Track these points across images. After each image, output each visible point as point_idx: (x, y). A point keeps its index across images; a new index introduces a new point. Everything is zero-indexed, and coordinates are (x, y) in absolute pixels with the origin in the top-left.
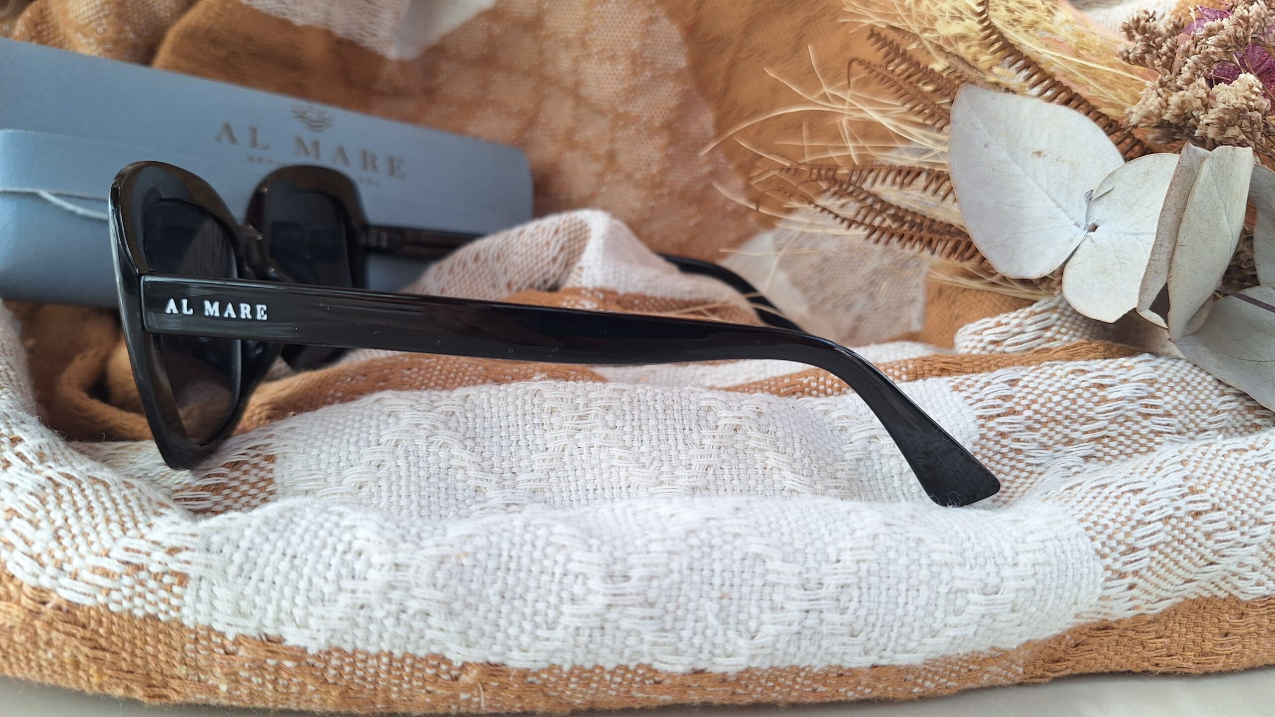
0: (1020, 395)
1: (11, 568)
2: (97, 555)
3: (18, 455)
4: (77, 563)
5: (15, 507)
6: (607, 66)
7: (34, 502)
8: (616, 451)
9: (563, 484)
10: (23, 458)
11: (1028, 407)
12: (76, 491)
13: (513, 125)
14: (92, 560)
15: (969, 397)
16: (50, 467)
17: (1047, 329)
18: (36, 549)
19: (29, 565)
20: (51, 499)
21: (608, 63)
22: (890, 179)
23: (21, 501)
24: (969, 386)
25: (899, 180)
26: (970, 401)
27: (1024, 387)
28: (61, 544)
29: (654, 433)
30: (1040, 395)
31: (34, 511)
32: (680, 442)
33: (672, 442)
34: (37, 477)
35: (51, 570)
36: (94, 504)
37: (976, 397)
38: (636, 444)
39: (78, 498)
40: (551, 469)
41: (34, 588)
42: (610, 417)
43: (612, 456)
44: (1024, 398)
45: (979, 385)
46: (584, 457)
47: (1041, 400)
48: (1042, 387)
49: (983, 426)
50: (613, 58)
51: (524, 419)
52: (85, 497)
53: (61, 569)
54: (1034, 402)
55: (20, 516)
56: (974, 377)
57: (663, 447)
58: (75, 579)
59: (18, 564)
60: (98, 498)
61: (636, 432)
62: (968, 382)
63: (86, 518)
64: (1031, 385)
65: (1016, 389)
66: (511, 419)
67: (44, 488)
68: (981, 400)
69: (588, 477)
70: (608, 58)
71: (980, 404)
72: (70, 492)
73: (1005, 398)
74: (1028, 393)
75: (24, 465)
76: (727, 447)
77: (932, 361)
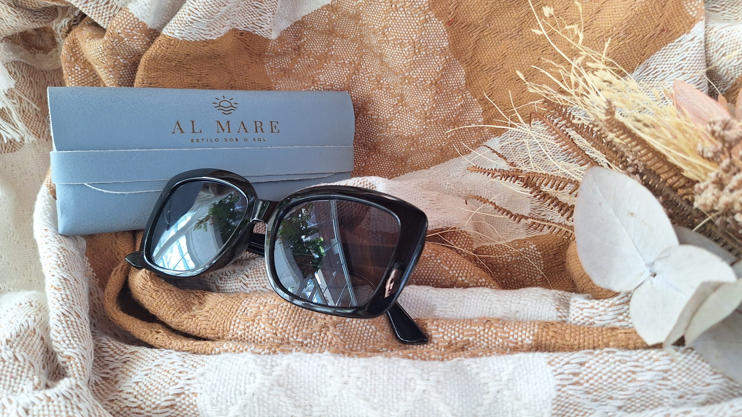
0: (584, 373)
8: (361, 401)
15: (555, 370)
24: (558, 364)
26: (555, 373)
27: (589, 367)
30: (596, 375)
32: (395, 397)
33: (390, 397)
37: (559, 371)
42: (359, 384)
45: (564, 362)
46: (346, 401)
47: (596, 378)
48: (598, 369)
49: (559, 390)
54: (591, 378)
56: (562, 356)
57: (385, 400)
62: (557, 360)
64: (593, 367)
68: (561, 374)
73: (575, 374)
74: (590, 372)
76: (419, 400)
77: (548, 328)
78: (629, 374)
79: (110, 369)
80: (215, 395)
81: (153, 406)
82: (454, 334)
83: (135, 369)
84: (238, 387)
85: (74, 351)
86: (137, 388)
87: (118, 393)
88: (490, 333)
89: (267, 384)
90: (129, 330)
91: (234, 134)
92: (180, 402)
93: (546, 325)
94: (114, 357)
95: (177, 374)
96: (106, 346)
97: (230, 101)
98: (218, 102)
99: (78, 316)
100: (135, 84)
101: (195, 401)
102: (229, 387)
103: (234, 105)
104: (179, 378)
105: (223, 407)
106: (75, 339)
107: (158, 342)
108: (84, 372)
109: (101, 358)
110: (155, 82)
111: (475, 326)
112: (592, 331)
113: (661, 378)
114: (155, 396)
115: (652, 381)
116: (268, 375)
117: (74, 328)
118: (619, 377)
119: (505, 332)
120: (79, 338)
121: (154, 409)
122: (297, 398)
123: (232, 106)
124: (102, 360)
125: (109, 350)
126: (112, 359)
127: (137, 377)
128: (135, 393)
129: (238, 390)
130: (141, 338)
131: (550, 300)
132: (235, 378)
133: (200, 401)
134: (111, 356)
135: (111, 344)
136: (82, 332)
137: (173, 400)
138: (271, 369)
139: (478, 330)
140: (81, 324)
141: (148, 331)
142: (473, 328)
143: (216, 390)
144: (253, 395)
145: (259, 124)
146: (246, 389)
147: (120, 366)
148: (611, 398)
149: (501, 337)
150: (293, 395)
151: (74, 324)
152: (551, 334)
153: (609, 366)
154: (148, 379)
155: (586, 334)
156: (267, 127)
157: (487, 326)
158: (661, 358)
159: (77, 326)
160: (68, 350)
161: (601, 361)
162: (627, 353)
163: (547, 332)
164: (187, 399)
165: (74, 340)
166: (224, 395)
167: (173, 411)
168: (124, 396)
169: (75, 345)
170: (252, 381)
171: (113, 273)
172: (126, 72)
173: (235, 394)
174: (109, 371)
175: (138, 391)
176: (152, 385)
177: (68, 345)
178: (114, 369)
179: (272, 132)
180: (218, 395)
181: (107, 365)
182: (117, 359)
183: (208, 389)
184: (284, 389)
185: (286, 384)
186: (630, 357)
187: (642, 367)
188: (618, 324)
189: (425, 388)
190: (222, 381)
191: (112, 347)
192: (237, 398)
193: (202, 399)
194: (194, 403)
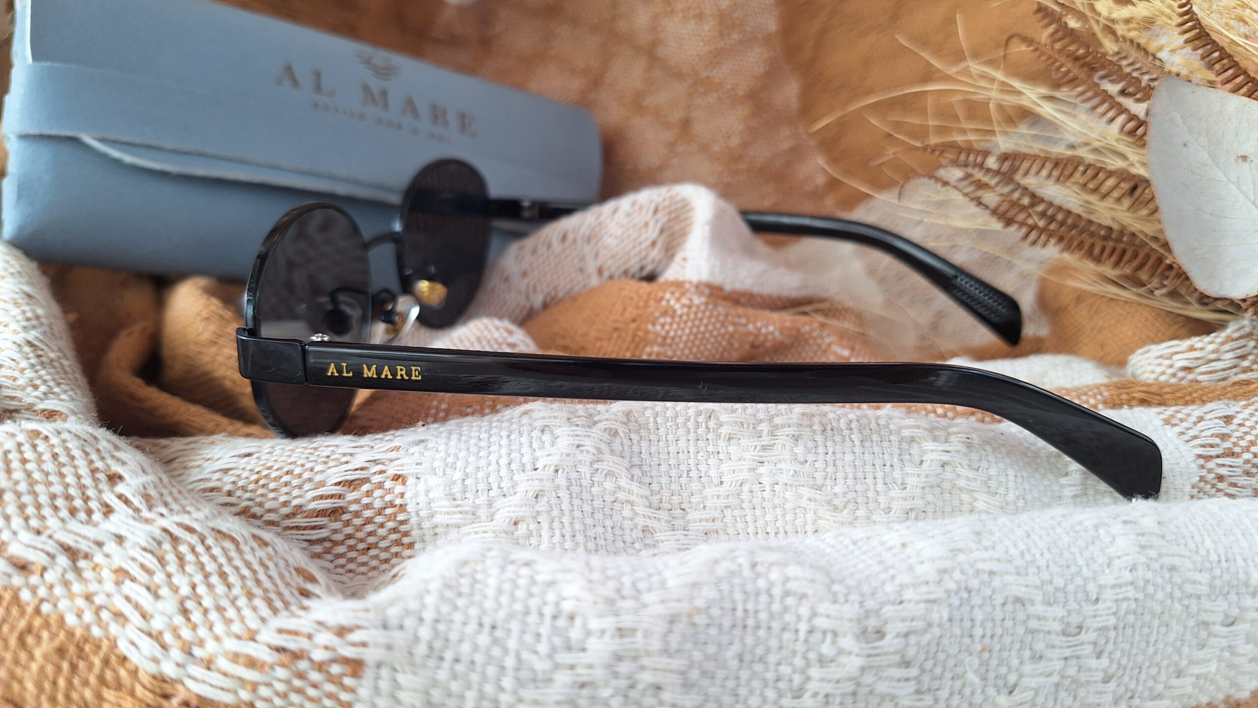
0: (1237, 434)
1: (123, 647)
2: (238, 637)
3: (120, 497)
4: (211, 646)
5: (125, 566)
6: (692, 25)
7: (150, 561)
8: (806, 492)
9: (740, 525)
10: (127, 502)
11: (1247, 449)
12: (200, 549)
13: (576, 85)
14: (231, 645)
15: (1183, 433)
16: (162, 515)
17: (1243, 357)
18: (157, 624)
19: (147, 645)
20: (171, 557)
21: (693, 22)
22: (1044, 173)
23: (134, 559)
24: (1182, 420)
25: (1055, 173)
26: (1186, 438)
27: (1241, 425)
28: (188, 620)
29: (850, 470)
31: (150, 572)
32: (880, 481)
33: (870, 480)
34: (149, 528)
35: (176, 654)
36: (227, 569)
37: (1192, 433)
38: (828, 482)
39: (205, 559)
40: (726, 507)
41: (154, 677)
42: (799, 450)
43: (800, 497)
44: (1242, 438)
45: (1193, 419)
46: (766, 495)
49: (1202, 467)
50: (700, 17)
51: (696, 445)
52: (214, 558)
53: (190, 654)
54: (1253, 443)
55: (133, 580)
56: (1187, 410)
57: (859, 487)
58: (209, 669)
59: (133, 643)
60: (230, 560)
61: (830, 469)
62: (1180, 416)
63: (220, 589)
64: (1248, 423)
65: (1233, 427)
66: (682, 444)
67: (159, 543)
68: (1195, 437)
69: (768, 517)
70: (695, 16)
71: (1197, 442)
72: (193, 549)
73: (1224, 437)
74: (1246, 433)
75: (130, 511)
76: (932, 487)
77: (1126, 388)
80: (458, 475)
81: (285, 511)
84: (514, 456)
91: (394, 116)
92: (357, 501)
93: (1120, 384)
101: (402, 495)
102: (491, 459)
105: (482, 499)
121: (287, 516)
129: (517, 461)
132: (503, 442)
133: (416, 495)
137: (340, 496)
143: (459, 465)
144: (557, 470)
146: (535, 460)
150: (647, 480)
164: (378, 493)
166: (481, 475)
167: (337, 525)
170: (547, 444)
173: (510, 471)
180: (467, 476)
183: (436, 465)
184: (626, 463)
189: (946, 457)
190: (470, 450)
192: (516, 477)
193: (422, 487)
194: (398, 502)
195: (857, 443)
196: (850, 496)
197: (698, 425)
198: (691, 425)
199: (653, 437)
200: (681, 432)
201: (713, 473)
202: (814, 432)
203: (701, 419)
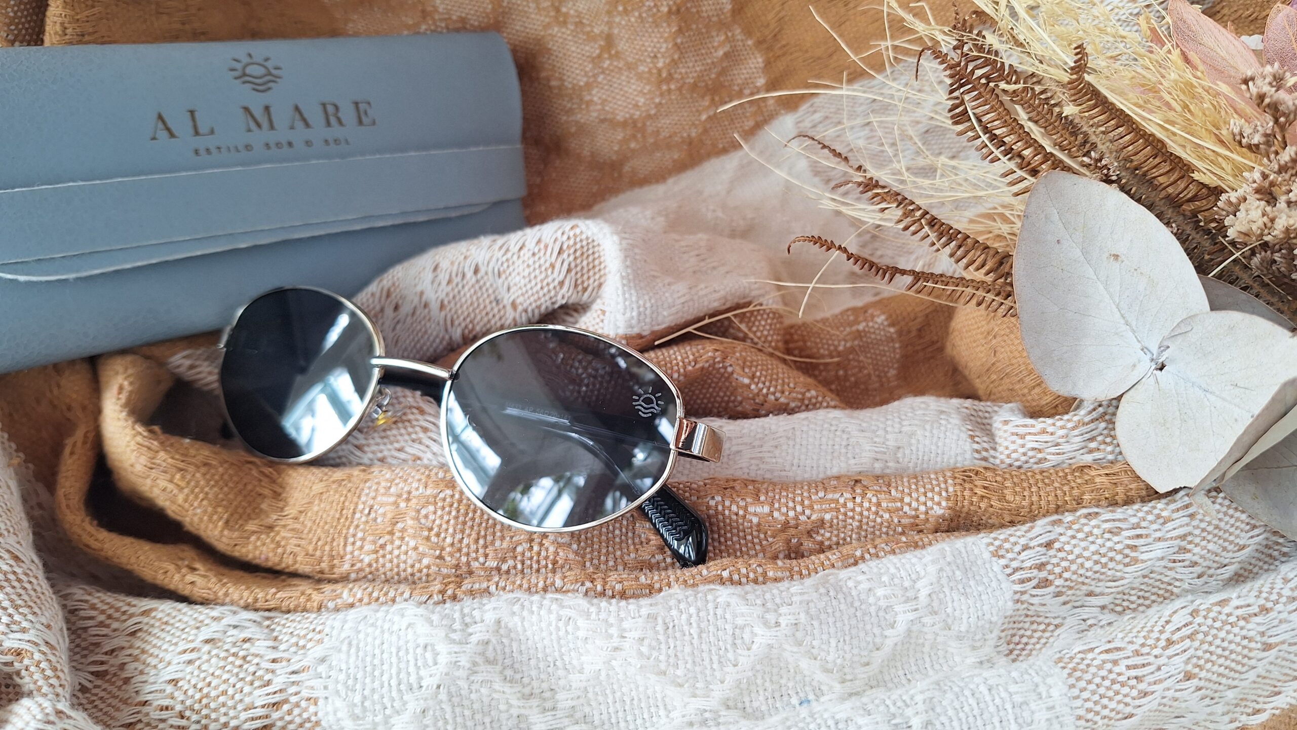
0: (1054, 561)
15: (1007, 566)
26: (1008, 571)
27: (1059, 550)
30: (1073, 562)
37: (1013, 565)
44: (1058, 565)
48: (1077, 551)
54: (1066, 569)
64: (1067, 548)
65: (1052, 553)
68: (1016, 570)
73: (1041, 566)
74: (1062, 559)
77: (971, 482)
78: (1127, 551)
79: (106, 653)
80: (357, 699)
82: (794, 509)
83: (160, 647)
84: (403, 675)
85: (26, 637)
86: (179, 695)
87: (138, 708)
88: (866, 505)
89: (464, 661)
90: (129, 567)
91: (282, 134)
92: (281, 719)
93: (967, 476)
94: (108, 626)
95: (266, 665)
96: (85, 606)
97: (266, 64)
98: (238, 66)
99: (16, 558)
100: (47, 39)
101: (316, 714)
102: (385, 678)
103: (274, 72)
104: (273, 672)
105: (379, 719)
106: (21, 610)
107: (199, 592)
108: (58, 677)
109: (79, 632)
110: (91, 30)
111: (834, 492)
112: (1048, 478)
113: (1176, 549)
114: (223, 710)
115: (1162, 558)
116: (460, 643)
117: (14, 587)
118: (1111, 559)
119: (894, 500)
120: (30, 607)
122: (526, 680)
123: (270, 74)
124: (84, 636)
125: (93, 613)
126: (105, 631)
127: (170, 669)
128: (179, 708)
129: (405, 681)
130: (158, 582)
131: (955, 420)
132: (394, 660)
133: (327, 714)
134: (101, 624)
135: (95, 601)
136: (32, 593)
137: (267, 716)
138: (463, 630)
139: (842, 500)
140: (26, 574)
141: (171, 567)
142: (830, 496)
143: (358, 687)
144: (439, 687)
145: (330, 109)
146: (420, 679)
147: (126, 644)
148: (1090, 594)
149: (889, 510)
150: (518, 676)
151: (12, 577)
152: (980, 492)
153: (1093, 543)
154: (196, 673)
155: (1040, 485)
156: (348, 114)
157: (858, 491)
158: (1175, 515)
159: (19, 580)
160: (12, 636)
161: (1080, 535)
162: (1119, 513)
163: (971, 490)
165: (20, 614)
166: (376, 697)
168: (155, 715)
169: (25, 624)
170: (430, 662)
171: (67, 451)
172: (22, 11)
173: (399, 691)
174: (105, 658)
175: (182, 702)
176: (209, 684)
177: (8, 625)
178: (113, 651)
179: (360, 122)
180: (365, 698)
181: (97, 645)
182: (115, 630)
183: (340, 687)
184: (498, 668)
185: (500, 658)
186: (1125, 520)
187: (1147, 536)
188: (1088, 459)
190: (369, 669)
191: (99, 605)
192: (405, 698)
193: (330, 708)
194: (313, 719)
195: (696, 636)
196: (690, 675)
197: (558, 629)
198: (552, 628)
199: (522, 637)
200: (544, 634)
201: (575, 662)
202: (657, 633)
203: (561, 624)
